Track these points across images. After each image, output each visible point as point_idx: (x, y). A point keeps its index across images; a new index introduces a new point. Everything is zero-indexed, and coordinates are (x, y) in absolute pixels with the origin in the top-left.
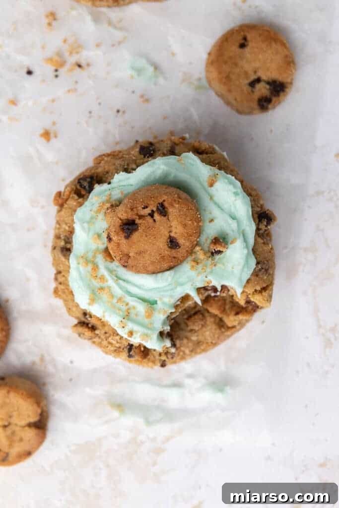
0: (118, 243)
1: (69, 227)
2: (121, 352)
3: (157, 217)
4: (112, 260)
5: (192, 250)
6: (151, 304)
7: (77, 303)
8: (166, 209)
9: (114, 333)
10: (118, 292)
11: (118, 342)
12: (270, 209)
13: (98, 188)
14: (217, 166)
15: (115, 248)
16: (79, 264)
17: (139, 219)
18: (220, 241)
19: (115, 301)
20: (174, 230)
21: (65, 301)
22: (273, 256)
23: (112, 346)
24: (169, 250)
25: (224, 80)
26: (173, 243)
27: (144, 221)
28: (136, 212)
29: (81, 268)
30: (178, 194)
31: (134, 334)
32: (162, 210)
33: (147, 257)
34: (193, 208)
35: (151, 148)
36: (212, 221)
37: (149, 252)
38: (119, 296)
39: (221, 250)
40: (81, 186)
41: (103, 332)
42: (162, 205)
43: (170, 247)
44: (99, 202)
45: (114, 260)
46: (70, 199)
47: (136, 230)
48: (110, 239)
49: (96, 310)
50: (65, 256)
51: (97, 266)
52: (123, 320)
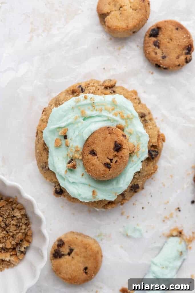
0: (118, 136)
1: (148, 128)
2: (85, 86)
3: (108, 161)
4: (117, 126)
5: (82, 155)
6: (86, 118)
7: (121, 95)
8: (106, 167)
9: (95, 92)
10: (104, 113)
11: (90, 89)
12: (60, 198)
13: (146, 155)
14: (97, 202)
15: (118, 133)
16: (132, 114)
17: (115, 155)
18: (72, 168)
19: (103, 108)
20: (96, 159)
21: (128, 92)
22: (44, 177)
23: (91, 85)
24: (93, 149)
25: (87, 246)
26: (93, 153)
27: (113, 155)
28: (119, 157)
29: (129, 113)
30: (105, 178)
31: (84, 98)
32: (107, 166)
33: (101, 139)
34: (94, 176)
35: (134, 190)
36: (83, 175)
37: (102, 142)
38: (103, 112)
39: (69, 164)
40: (155, 151)
41: (100, 89)
42: (109, 168)
43: (93, 150)
44: (141, 150)
45: (116, 127)
46: (156, 141)
47: (114, 149)
48: (124, 136)
49: (109, 98)
50: (142, 113)
51: (122, 119)
52: (93, 101)
